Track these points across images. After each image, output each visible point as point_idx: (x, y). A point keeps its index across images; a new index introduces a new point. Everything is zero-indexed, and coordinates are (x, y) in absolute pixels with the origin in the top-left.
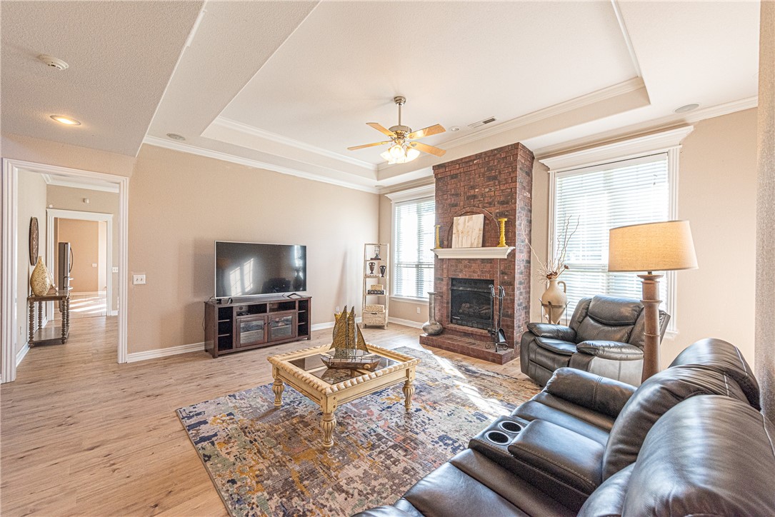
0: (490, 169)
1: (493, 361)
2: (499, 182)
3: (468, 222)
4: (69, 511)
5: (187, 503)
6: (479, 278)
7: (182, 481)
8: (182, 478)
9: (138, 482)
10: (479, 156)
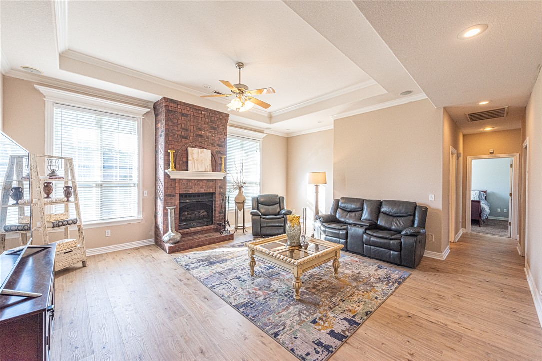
0: (212, 121)
1: (229, 240)
2: (218, 132)
3: (201, 153)
4: (448, 351)
5: (398, 307)
6: (205, 192)
7: (390, 315)
8: (388, 316)
9: (407, 333)
10: (206, 110)
